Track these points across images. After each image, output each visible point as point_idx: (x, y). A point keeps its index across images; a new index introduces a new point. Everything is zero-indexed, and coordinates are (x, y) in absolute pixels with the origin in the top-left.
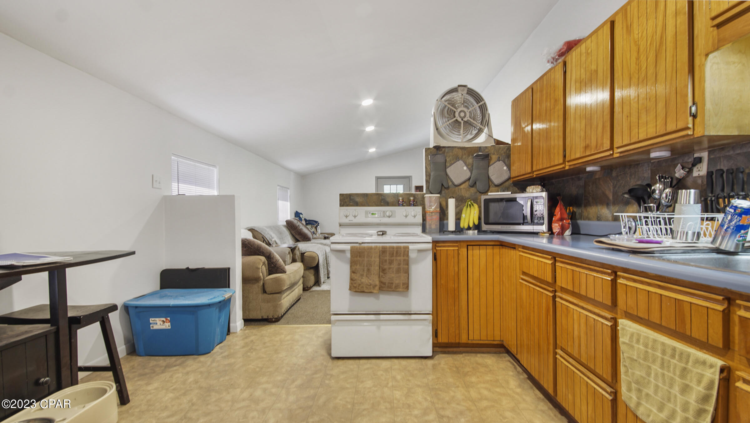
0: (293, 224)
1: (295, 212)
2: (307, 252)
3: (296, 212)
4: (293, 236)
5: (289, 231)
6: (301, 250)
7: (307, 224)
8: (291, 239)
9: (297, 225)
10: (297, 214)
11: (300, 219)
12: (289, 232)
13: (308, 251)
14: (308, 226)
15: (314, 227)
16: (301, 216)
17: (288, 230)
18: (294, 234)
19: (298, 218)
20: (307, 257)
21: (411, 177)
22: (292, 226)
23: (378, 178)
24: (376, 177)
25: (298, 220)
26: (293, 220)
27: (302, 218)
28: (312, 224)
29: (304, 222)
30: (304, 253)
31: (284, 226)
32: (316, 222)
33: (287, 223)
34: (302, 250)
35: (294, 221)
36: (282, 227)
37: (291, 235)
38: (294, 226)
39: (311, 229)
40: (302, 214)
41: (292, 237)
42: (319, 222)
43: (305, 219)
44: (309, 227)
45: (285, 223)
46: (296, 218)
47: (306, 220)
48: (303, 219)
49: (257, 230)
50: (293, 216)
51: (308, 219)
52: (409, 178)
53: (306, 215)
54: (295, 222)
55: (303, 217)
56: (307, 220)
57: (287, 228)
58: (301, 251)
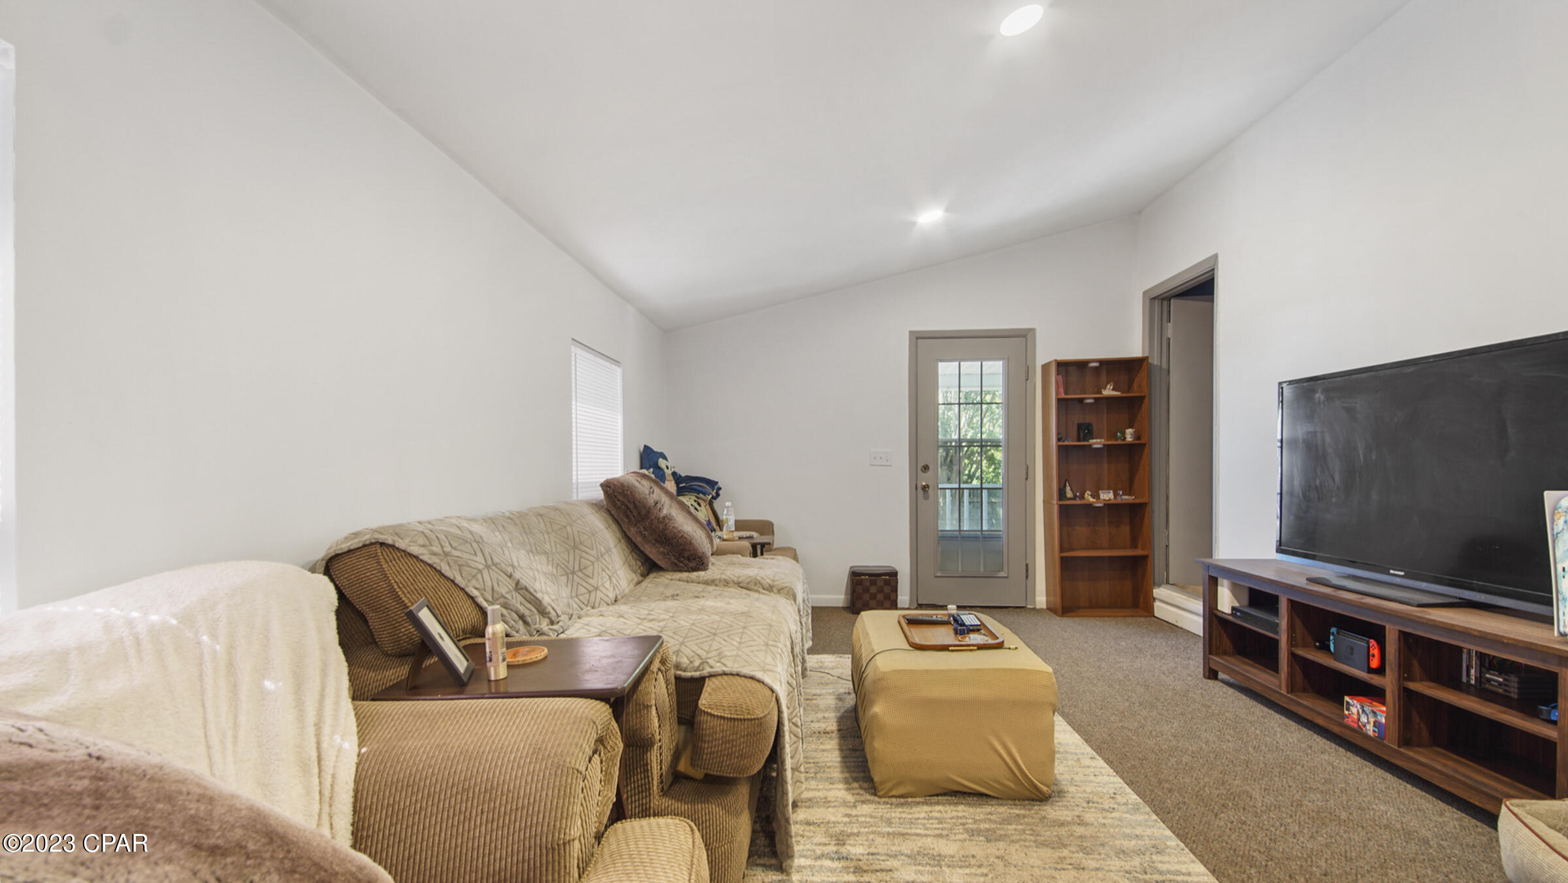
0: (633, 496)
1: (642, 448)
2: (711, 676)
3: (646, 447)
4: (633, 547)
5: (614, 527)
6: (674, 659)
7: (681, 491)
8: (626, 562)
9: (651, 501)
10: (649, 458)
11: (660, 476)
12: (618, 534)
13: (718, 668)
14: (684, 499)
15: (705, 501)
16: (662, 463)
17: (611, 522)
18: (638, 540)
19: (651, 470)
20: (716, 722)
21: (1032, 331)
22: (631, 506)
23: (917, 338)
24: (911, 333)
25: (653, 481)
26: (633, 480)
27: (666, 470)
28: (699, 492)
29: (671, 486)
30: (699, 682)
31: (596, 505)
32: (712, 484)
33: (606, 492)
34: (685, 661)
35: (637, 484)
36: (587, 510)
37: (623, 544)
38: (636, 507)
39: (696, 509)
40: (665, 458)
41: (627, 552)
42: (720, 484)
43: (674, 474)
44: (690, 500)
45: (600, 494)
46: (644, 471)
47: (677, 478)
48: (668, 472)
49: (415, 550)
50: (635, 466)
51: (683, 475)
52: (1025, 336)
53: (677, 462)
54: (643, 488)
55: (667, 468)
56: (680, 476)
57: (609, 512)
58: (678, 666)
